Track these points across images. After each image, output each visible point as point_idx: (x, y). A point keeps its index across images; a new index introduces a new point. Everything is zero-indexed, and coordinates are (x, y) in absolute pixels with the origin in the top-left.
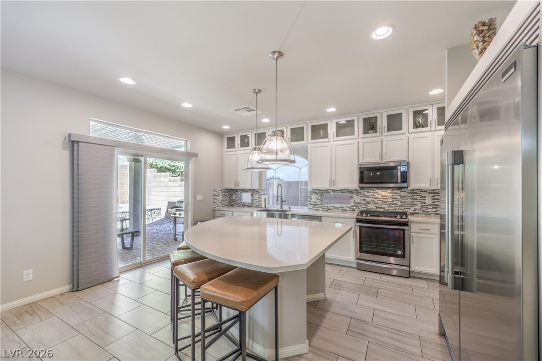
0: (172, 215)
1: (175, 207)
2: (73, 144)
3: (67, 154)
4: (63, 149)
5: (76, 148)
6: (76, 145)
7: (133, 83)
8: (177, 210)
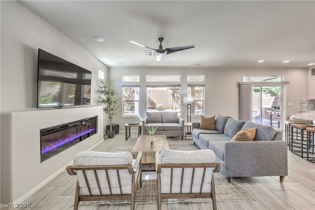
0: (269, 113)
1: (271, 109)
2: (239, 85)
3: (237, 89)
4: (237, 87)
5: (240, 87)
6: (240, 86)
7: (263, 61)
8: (272, 111)
